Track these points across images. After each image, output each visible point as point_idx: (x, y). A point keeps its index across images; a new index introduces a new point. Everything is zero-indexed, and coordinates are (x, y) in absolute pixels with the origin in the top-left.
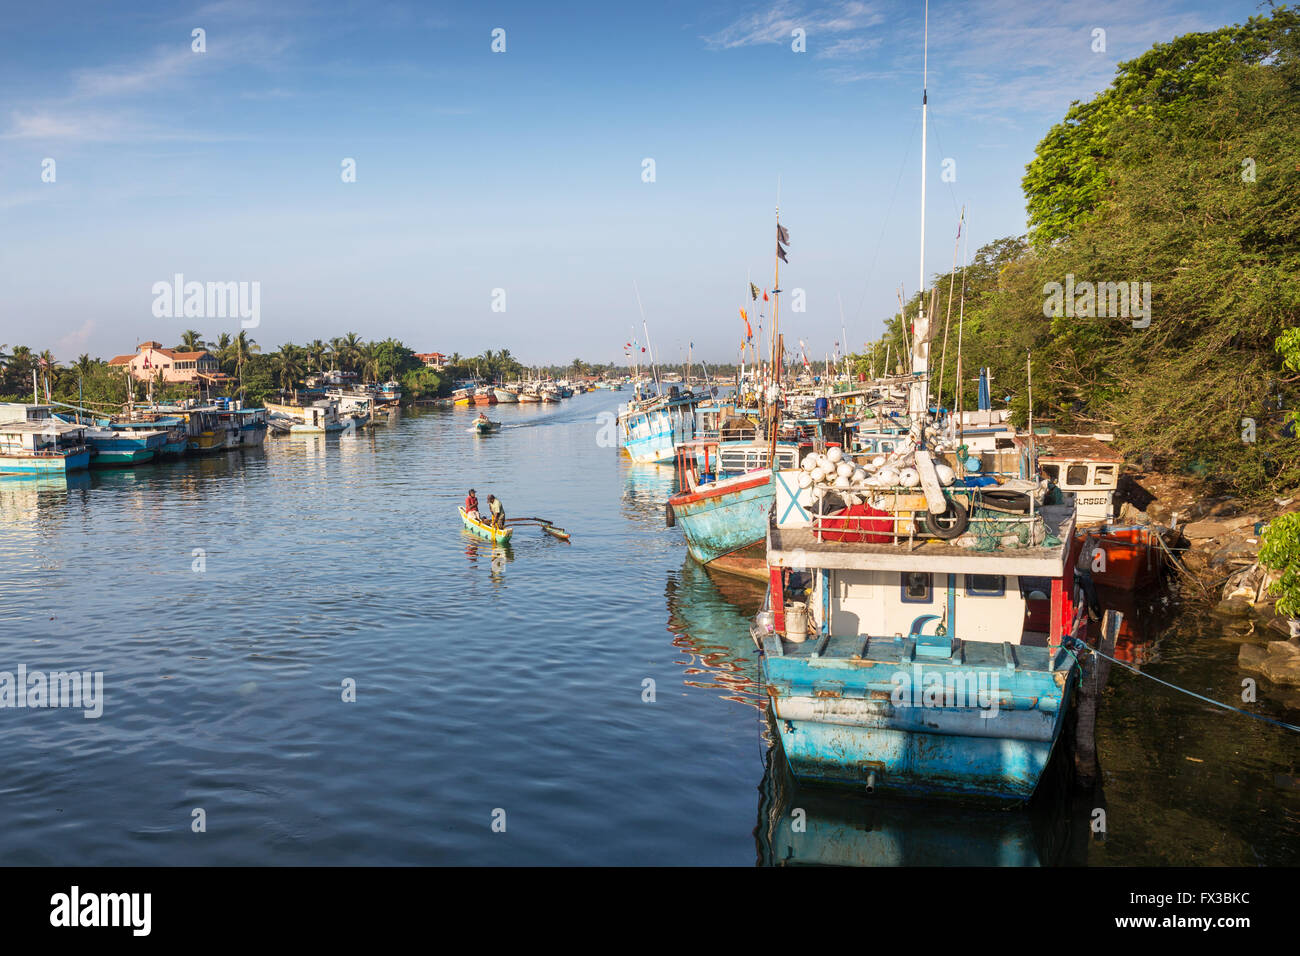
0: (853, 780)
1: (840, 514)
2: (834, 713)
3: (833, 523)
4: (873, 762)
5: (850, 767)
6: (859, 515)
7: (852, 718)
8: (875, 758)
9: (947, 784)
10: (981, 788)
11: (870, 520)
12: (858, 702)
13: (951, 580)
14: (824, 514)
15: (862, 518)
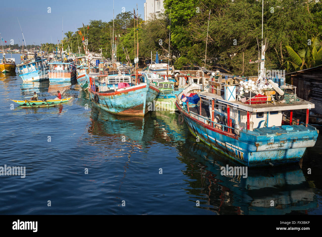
0: (263, 165)
1: (255, 97)
2: (270, 148)
3: (254, 99)
4: (269, 159)
5: (263, 161)
6: (260, 97)
7: (274, 149)
8: (269, 158)
9: (283, 161)
10: (290, 161)
11: (262, 98)
12: (276, 144)
13: (267, 113)
14: (251, 97)
15: (261, 97)
